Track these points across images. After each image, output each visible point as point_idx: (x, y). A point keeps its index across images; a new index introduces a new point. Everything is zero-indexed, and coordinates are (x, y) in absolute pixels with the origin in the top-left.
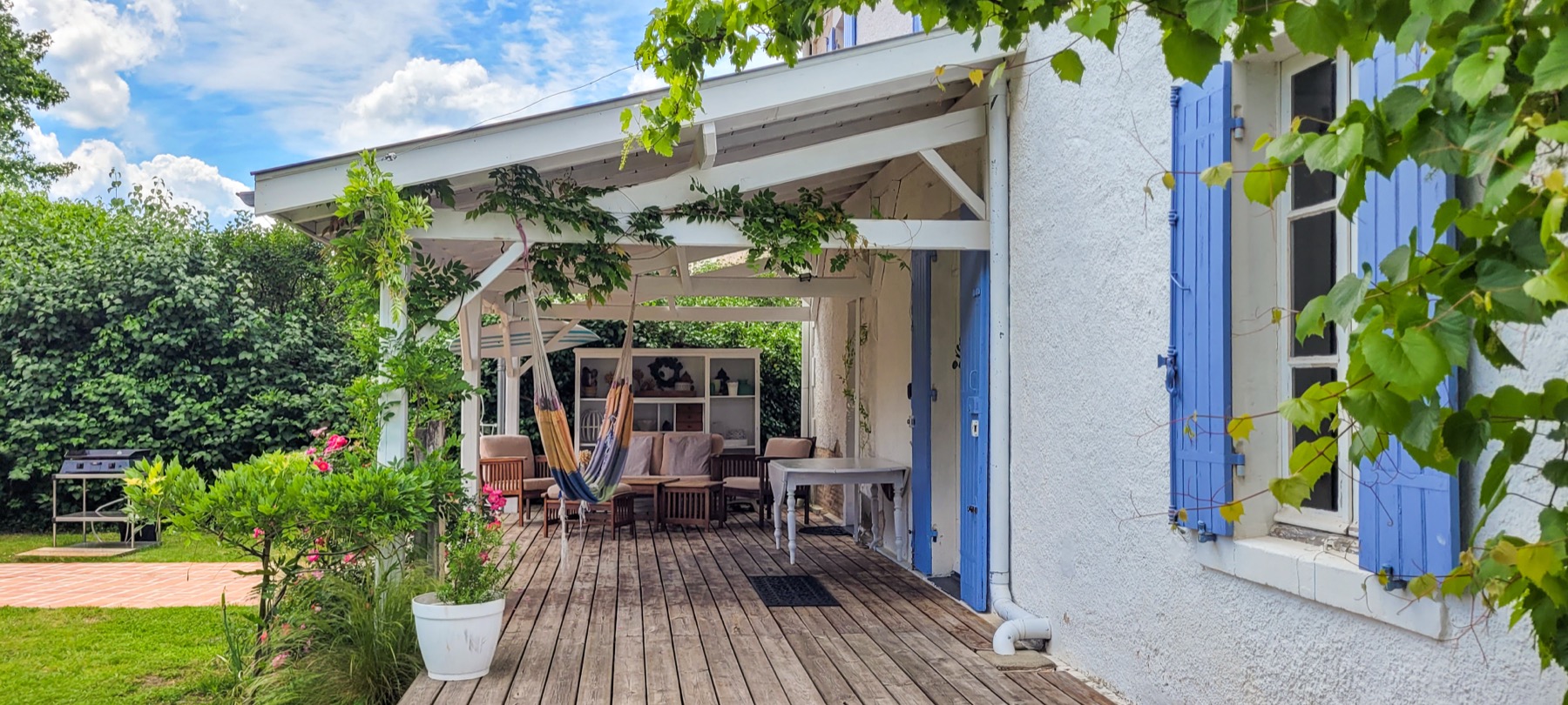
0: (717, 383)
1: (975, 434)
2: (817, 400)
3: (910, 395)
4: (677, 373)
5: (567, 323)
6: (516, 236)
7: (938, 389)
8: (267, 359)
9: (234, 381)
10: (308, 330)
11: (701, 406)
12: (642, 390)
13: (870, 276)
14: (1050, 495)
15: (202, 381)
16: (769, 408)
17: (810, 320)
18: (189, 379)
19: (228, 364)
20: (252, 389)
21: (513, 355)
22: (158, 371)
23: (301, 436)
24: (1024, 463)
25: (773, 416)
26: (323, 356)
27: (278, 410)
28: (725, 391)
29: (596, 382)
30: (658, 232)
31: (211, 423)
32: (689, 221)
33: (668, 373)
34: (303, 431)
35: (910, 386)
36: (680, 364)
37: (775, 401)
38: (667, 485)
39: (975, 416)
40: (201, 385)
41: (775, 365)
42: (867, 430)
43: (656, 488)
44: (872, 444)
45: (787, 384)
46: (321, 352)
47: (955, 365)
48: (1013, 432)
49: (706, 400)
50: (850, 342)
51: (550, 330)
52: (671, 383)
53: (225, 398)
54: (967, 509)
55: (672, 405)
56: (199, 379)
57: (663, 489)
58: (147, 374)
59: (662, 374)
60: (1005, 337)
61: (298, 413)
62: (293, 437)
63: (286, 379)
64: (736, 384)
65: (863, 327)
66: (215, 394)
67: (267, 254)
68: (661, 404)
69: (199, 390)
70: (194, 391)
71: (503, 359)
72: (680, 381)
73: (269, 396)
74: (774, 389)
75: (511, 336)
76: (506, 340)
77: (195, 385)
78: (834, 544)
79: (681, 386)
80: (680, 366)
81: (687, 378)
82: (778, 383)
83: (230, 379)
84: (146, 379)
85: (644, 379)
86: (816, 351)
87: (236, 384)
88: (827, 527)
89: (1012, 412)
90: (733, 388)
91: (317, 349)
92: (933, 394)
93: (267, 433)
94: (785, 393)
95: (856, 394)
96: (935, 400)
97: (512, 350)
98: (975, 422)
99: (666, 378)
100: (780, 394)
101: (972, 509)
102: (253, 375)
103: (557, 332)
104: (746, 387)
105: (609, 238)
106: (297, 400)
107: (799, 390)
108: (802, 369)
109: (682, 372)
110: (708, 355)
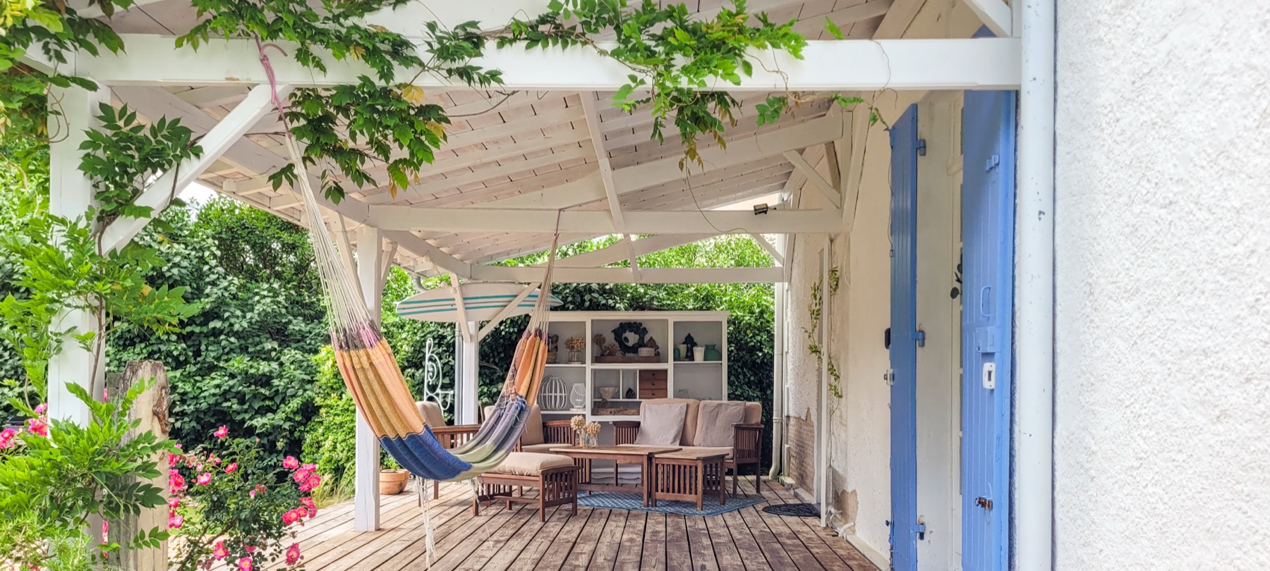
0: (683, 348)
1: (988, 385)
2: (790, 367)
3: (888, 342)
4: (642, 339)
5: (526, 286)
6: (259, 74)
7: (926, 331)
8: (237, 327)
9: (207, 350)
10: (281, 299)
11: (666, 371)
12: (602, 355)
13: (840, 208)
14: (1151, 490)
15: (176, 349)
16: (741, 377)
17: (783, 281)
18: (163, 348)
19: (201, 333)
20: (225, 357)
21: (468, 319)
22: (137, 340)
23: (268, 403)
24: (1085, 429)
25: (747, 384)
26: (298, 325)
27: (249, 379)
28: (690, 357)
29: (556, 347)
30: (474, 62)
31: (182, 391)
32: (528, 47)
33: (632, 338)
34: (271, 399)
35: (888, 332)
36: (645, 329)
37: (749, 369)
38: (656, 456)
39: (988, 356)
40: (175, 353)
41: (748, 332)
42: (836, 393)
43: (646, 458)
44: (843, 409)
45: (761, 350)
46: (294, 321)
47: (954, 293)
48: (1059, 380)
49: (669, 366)
50: (817, 289)
51: (510, 294)
52: (634, 349)
53: (198, 366)
54: (974, 503)
55: (635, 371)
56: (173, 348)
57: (653, 460)
58: (127, 342)
59: (627, 339)
60: (1047, 218)
61: (265, 380)
62: (261, 404)
63: (258, 348)
64: (703, 349)
65: (833, 271)
66: (189, 363)
67: (244, 224)
68: (623, 370)
69: (176, 359)
70: (170, 360)
71: (460, 324)
72: (645, 346)
73: (239, 363)
74: (747, 357)
75: (464, 299)
76: (459, 303)
77: (169, 354)
78: (796, 528)
79: (644, 352)
80: (645, 331)
81: (652, 343)
82: (752, 350)
83: (203, 347)
84: (125, 347)
85: (606, 344)
86: (789, 314)
87: (210, 354)
88: (795, 505)
89: (1059, 345)
90: (699, 353)
91: (291, 318)
92: (920, 338)
93: (235, 401)
94: (759, 361)
95: (824, 350)
96: (923, 345)
97: (466, 314)
98: (988, 366)
99: (630, 344)
100: (754, 362)
101: (983, 503)
102: (223, 343)
103: (516, 296)
104: (712, 352)
105: (401, 74)
106: (264, 367)
107: (772, 357)
108: (775, 333)
109: (647, 338)
110: (672, 317)
